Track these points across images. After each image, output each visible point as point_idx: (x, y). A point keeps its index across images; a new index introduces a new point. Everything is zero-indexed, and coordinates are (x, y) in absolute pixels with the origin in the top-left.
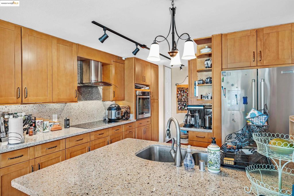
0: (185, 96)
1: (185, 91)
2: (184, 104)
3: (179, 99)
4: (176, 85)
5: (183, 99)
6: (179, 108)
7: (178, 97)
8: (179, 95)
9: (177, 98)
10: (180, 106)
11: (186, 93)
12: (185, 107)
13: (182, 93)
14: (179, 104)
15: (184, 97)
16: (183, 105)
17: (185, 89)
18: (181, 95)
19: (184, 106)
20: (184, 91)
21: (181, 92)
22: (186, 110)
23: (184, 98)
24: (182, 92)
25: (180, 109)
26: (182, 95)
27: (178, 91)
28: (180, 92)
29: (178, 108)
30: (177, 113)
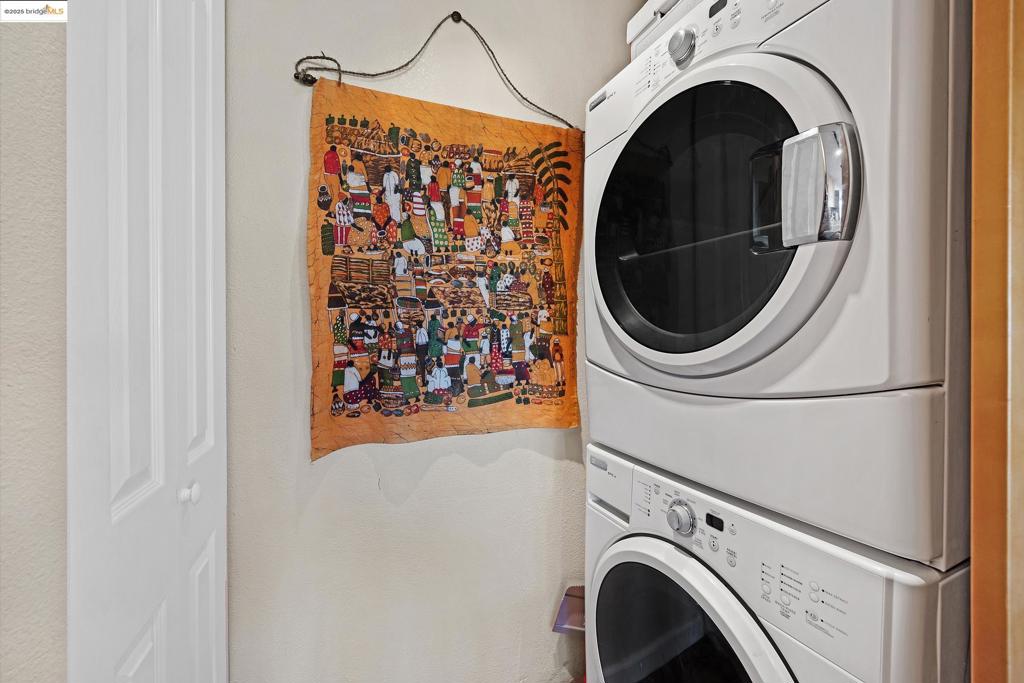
0: (427, 242)
1: (426, 174)
2: (421, 337)
3: (347, 261)
4: (308, 81)
5: (400, 264)
6: (352, 381)
7: (329, 237)
8: (343, 218)
9: (328, 250)
10: (362, 360)
11: (438, 207)
12: (423, 368)
13: (393, 200)
14: (351, 336)
15: (417, 246)
16: (407, 345)
17: (424, 156)
18: (384, 223)
19: (421, 351)
20: (412, 171)
21: (376, 176)
22: (433, 398)
23: (414, 261)
24: (391, 179)
25: (369, 390)
26: (397, 215)
27: (331, 163)
28: (356, 181)
29: (338, 379)
30: (318, 450)
